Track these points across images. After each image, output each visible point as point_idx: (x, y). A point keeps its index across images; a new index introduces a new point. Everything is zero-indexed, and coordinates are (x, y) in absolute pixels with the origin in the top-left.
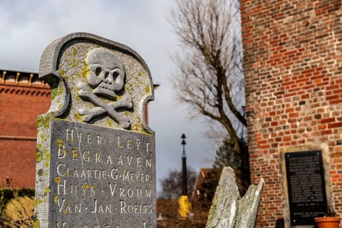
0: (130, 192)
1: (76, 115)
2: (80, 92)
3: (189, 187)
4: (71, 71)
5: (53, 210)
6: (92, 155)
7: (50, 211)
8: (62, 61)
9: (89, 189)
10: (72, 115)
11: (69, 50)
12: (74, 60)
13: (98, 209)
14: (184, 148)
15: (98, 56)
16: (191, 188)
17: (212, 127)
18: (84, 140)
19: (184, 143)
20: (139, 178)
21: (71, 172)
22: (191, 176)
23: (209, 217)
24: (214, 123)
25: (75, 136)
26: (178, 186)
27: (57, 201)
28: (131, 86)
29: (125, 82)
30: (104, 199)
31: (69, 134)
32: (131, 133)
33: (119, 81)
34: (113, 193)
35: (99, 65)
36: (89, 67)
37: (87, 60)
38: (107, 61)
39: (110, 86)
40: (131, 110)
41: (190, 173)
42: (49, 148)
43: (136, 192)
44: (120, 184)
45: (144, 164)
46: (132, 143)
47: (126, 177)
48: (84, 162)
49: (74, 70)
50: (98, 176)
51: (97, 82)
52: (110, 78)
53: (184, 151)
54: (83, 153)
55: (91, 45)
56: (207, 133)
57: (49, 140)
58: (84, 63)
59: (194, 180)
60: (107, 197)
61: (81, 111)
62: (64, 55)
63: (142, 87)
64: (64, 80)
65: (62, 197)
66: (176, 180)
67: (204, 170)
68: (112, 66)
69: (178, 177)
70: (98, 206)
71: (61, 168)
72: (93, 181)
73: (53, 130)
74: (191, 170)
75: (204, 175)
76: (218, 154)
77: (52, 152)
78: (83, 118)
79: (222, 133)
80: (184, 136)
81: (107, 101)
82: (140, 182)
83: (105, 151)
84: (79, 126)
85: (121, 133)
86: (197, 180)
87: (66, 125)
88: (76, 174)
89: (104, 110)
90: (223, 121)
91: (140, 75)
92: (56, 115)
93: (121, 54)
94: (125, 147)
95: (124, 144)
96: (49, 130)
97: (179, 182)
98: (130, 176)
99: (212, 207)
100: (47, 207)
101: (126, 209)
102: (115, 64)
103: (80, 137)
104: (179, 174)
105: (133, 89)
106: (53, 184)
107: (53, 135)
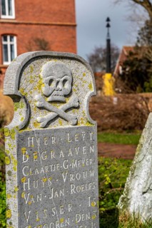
0: (78, 176)
1: (34, 123)
2: (38, 104)
3: (112, 62)
4: (29, 88)
5: (21, 203)
6: (48, 154)
7: (19, 204)
8: (22, 81)
9: (47, 181)
10: (31, 124)
11: (28, 69)
12: (31, 77)
13: (54, 195)
14: (108, 30)
15: (51, 70)
16: (115, 63)
17: (134, 11)
18: (42, 143)
19: (108, 26)
20: (85, 164)
21: (33, 171)
22: (115, 52)
23: (137, 153)
24: (136, 7)
25: (35, 142)
26: (103, 61)
27: (24, 195)
28: (77, 86)
29: (72, 85)
30: (58, 186)
31: (30, 141)
32: (78, 128)
33: (67, 86)
34: (65, 180)
35: (51, 77)
36: (43, 81)
37: (41, 75)
38: (58, 72)
39: (60, 93)
40: (78, 108)
41: (114, 49)
42: (16, 156)
43: (82, 175)
44: (70, 171)
45: (89, 151)
46: (79, 136)
47: (74, 165)
48: (42, 160)
49: (31, 85)
50: (53, 169)
51: (50, 92)
52: (60, 86)
53: (108, 34)
54: (41, 153)
55: (44, 60)
56: (130, 17)
57: (15, 150)
58: (40, 77)
59: (117, 56)
60: (60, 184)
61: (38, 119)
62: (23, 74)
63: (86, 85)
64: (24, 98)
65: (27, 192)
66: (100, 56)
67: (126, 48)
68: (62, 75)
69: (103, 53)
70: (54, 192)
71: (25, 170)
72: (49, 174)
73: (18, 141)
74: (114, 47)
75: (126, 53)
76: (139, 34)
77: (18, 159)
78: (41, 125)
79: (143, 16)
80: (108, 20)
81: (58, 105)
82: (86, 166)
83: (58, 148)
84: (38, 132)
85: (70, 130)
86: (120, 56)
87: (27, 134)
88: (37, 171)
89: (56, 114)
90: (145, 5)
91: (84, 75)
92: (20, 128)
93: (68, 61)
94: (74, 140)
95: (72, 138)
96: (15, 141)
97: (104, 58)
98: (77, 163)
99: (139, 145)
100: (17, 202)
101: (75, 190)
102: (64, 72)
103: (38, 141)
104: (104, 50)
105: (78, 89)
106: (20, 183)
107: (18, 145)
